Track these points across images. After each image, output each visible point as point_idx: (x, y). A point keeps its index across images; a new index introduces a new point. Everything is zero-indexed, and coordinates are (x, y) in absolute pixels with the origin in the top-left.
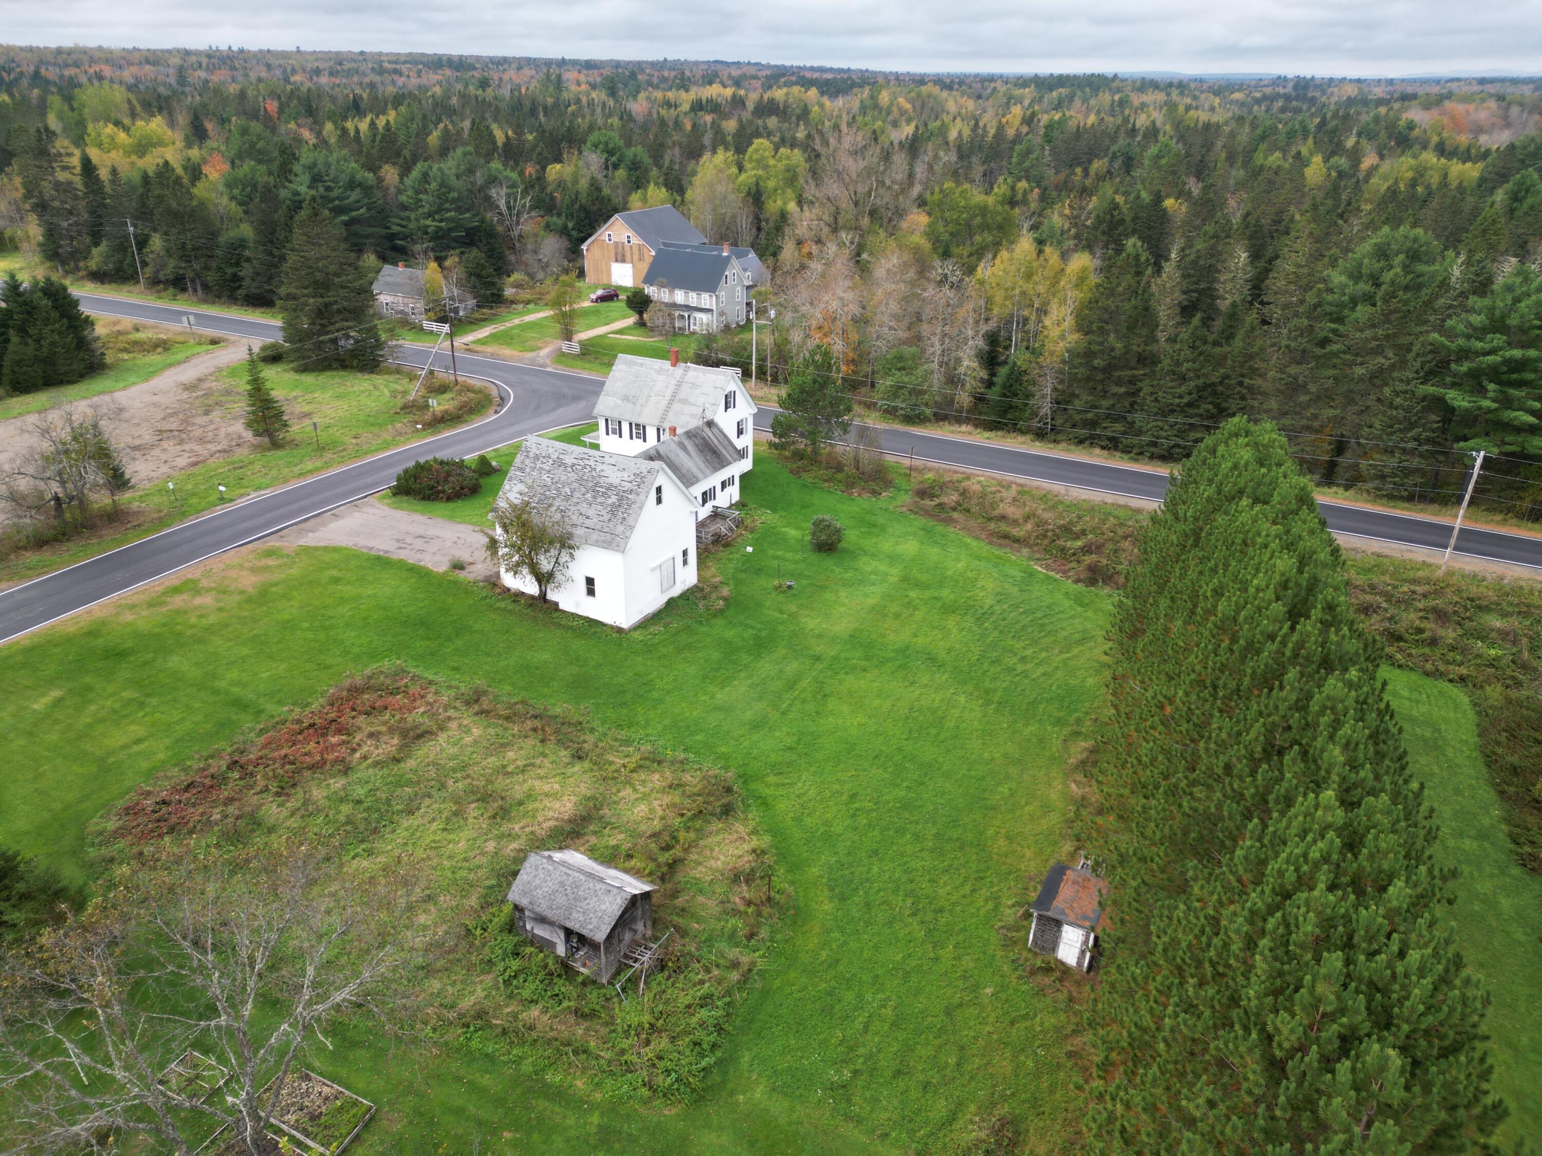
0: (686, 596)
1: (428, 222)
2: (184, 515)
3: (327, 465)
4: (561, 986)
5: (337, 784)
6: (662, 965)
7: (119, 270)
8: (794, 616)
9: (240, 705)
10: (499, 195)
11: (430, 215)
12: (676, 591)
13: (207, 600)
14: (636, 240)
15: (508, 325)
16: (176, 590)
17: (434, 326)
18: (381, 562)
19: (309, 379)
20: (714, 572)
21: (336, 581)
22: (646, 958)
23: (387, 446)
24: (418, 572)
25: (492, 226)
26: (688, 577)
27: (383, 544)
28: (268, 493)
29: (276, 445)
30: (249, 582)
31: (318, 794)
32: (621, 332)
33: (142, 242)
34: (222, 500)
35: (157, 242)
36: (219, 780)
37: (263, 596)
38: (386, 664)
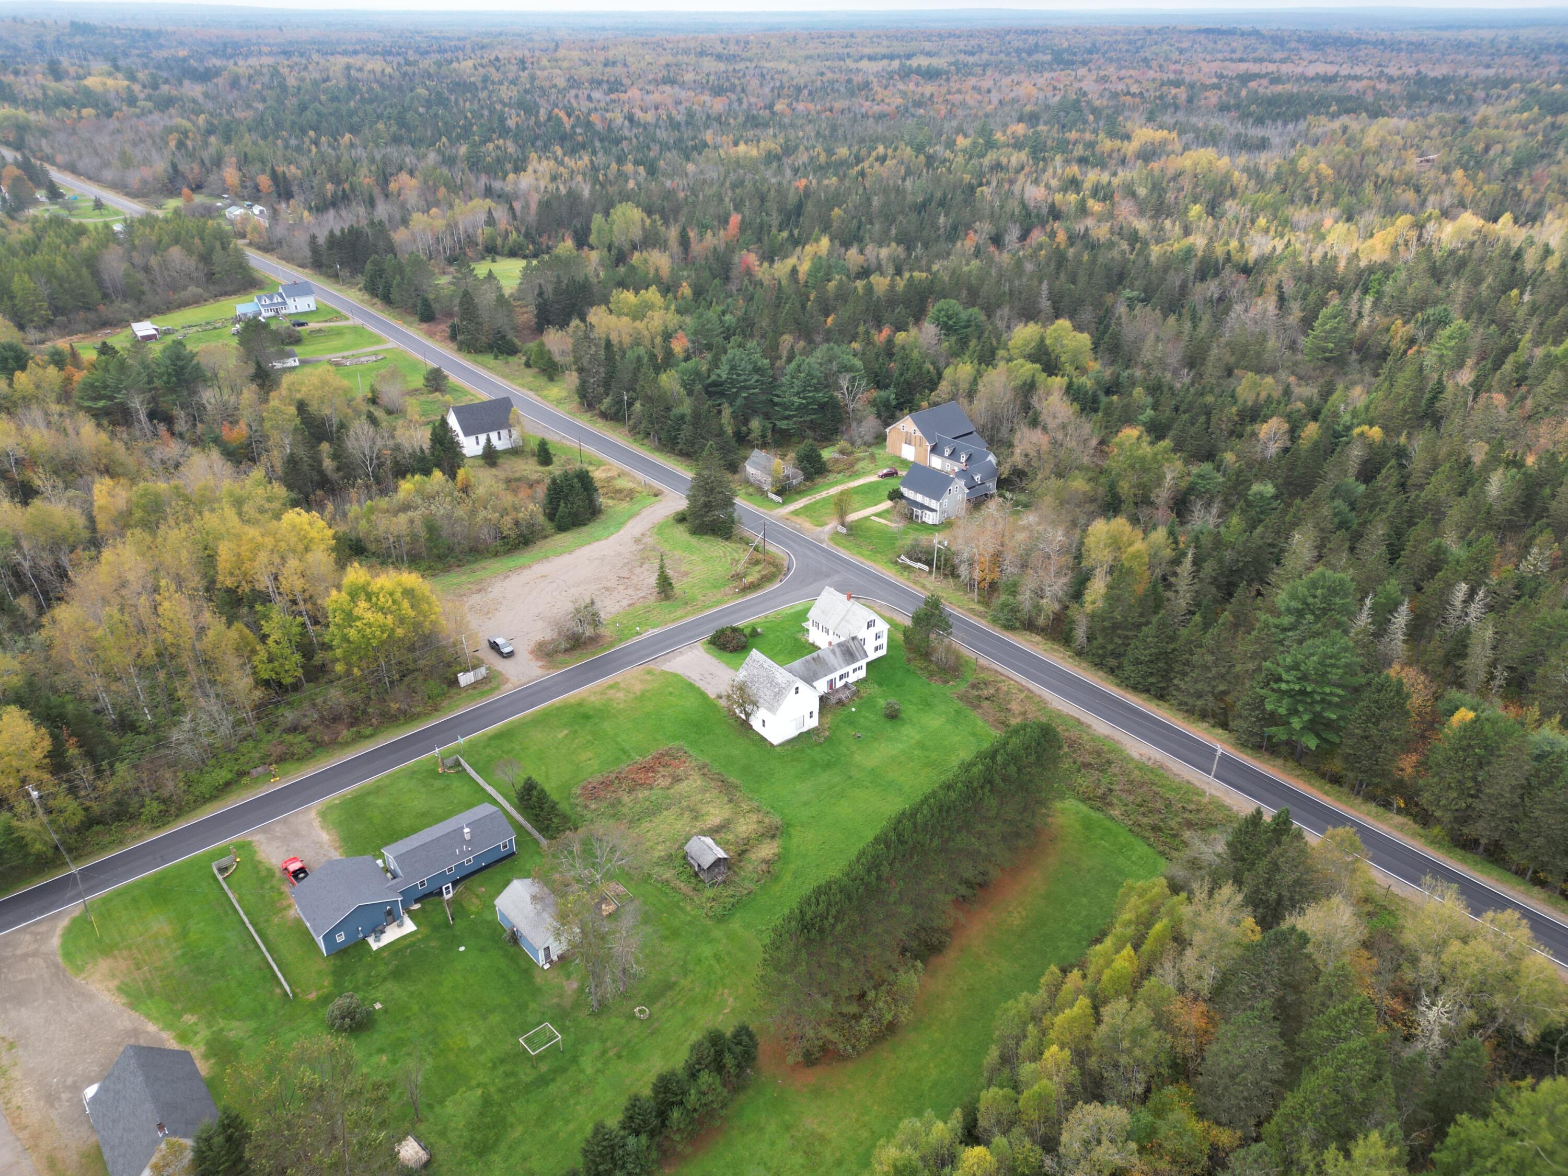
0: (808, 732)
1: (796, 399)
2: (621, 640)
3: (686, 615)
4: (693, 880)
5: (647, 793)
6: (724, 882)
7: (616, 414)
8: (853, 753)
9: (624, 751)
10: (844, 381)
11: (798, 393)
12: (805, 729)
13: (621, 695)
14: (919, 433)
15: (818, 497)
16: (611, 687)
17: (774, 497)
18: (691, 687)
19: (694, 541)
20: (828, 719)
21: (671, 694)
22: (720, 878)
23: (718, 603)
24: (703, 695)
25: (838, 402)
26: (814, 723)
27: (694, 676)
28: (656, 631)
29: (667, 597)
30: (638, 688)
31: (640, 796)
32: (878, 515)
33: (630, 404)
34: (638, 633)
35: (638, 405)
36: (612, 782)
37: (641, 698)
38: (676, 744)
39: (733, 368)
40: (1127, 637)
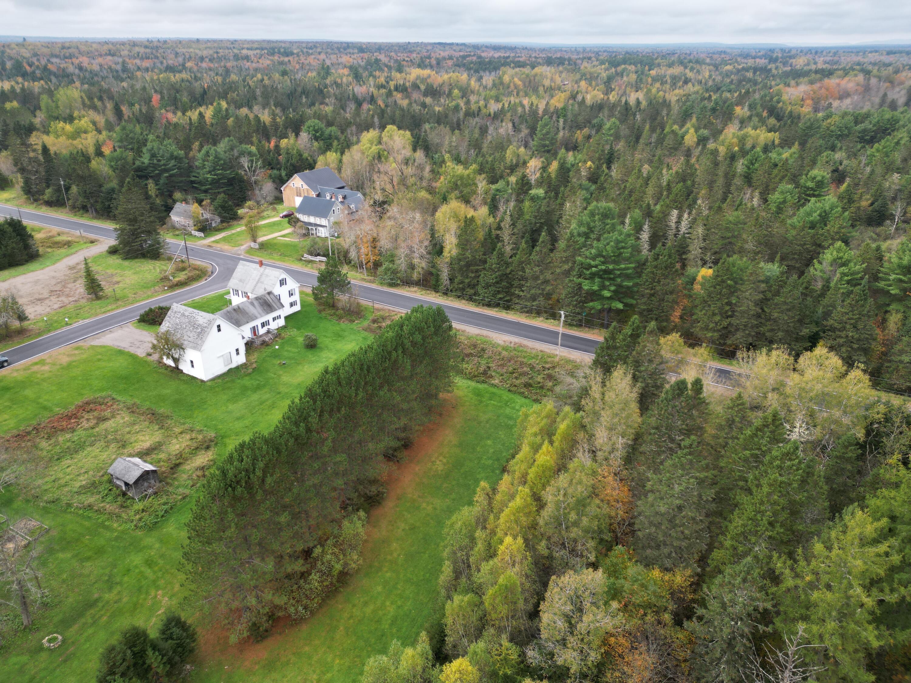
0: (237, 368)
1: (209, 176)
2: (49, 331)
3: (118, 308)
4: (120, 499)
5: (68, 436)
6: (155, 493)
7: (58, 201)
8: (279, 376)
9: (45, 408)
10: (245, 162)
11: (210, 172)
12: (233, 365)
13: (46, 368)
14: (305, 187)
15: (233, 232)
16: (36, 364)
17: (197, 233)
18: (121, 352)
19: (126, 263)
20: (255, 356)
21: (99, 360)
22: (150, 491)
23: (148, 297)
24: (133, 357)
25: (242, 177)
26: (241, 359)
27: (124, 345)
28: (87, 321)
29: (98, 298)
30: (65, 360)
31: (61, 439)
32: (284, 236)
33: (68, 189)
34: (67, 324)
35: (74, 189)
36: (29, 433)
37: (69, 367)
38: (104, 394)
39: (153, 156)
40: (477, 271)
